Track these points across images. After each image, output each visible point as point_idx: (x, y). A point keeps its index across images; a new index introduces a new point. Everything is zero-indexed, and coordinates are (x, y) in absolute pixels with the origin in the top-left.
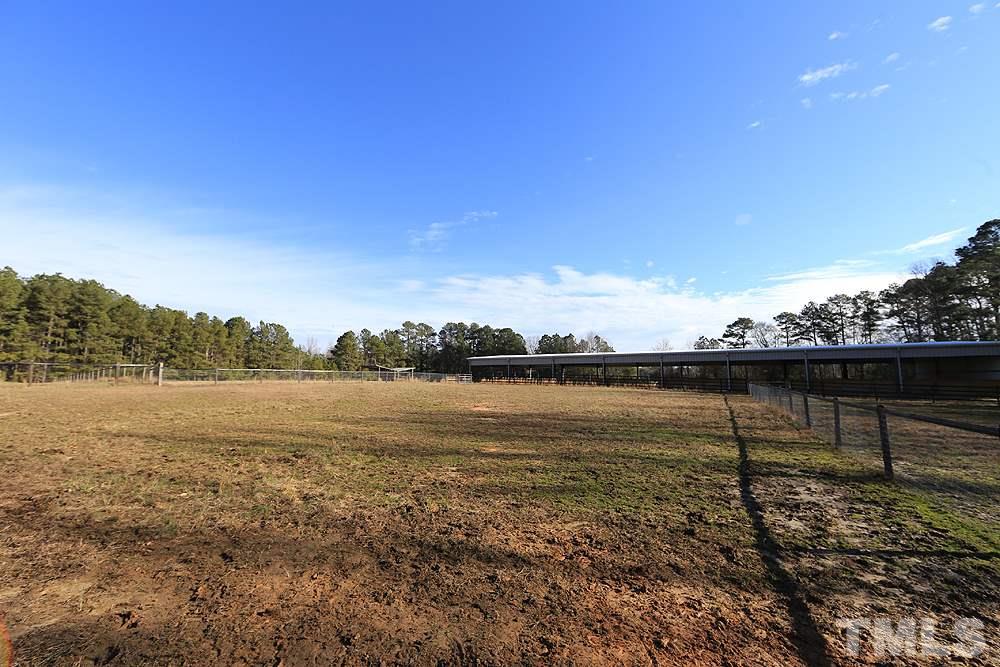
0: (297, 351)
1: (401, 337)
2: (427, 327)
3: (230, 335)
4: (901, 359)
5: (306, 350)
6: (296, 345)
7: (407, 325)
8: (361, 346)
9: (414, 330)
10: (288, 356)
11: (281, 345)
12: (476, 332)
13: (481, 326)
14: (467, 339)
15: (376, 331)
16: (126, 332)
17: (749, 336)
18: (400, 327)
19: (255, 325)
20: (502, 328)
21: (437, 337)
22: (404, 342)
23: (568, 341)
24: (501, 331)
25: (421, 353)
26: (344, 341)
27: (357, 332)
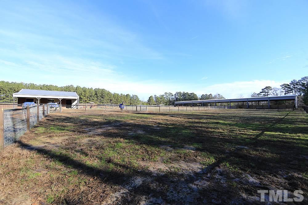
0: (140, 101)
1: (164, 97)
2: (171, 94)
3: (127, 98)
4: (269, 100)
5: (142, 100)
6: (140, 99)
7: (166, 93)
8: (154, 99)
9: (168, 95)
10: (138, 102)
11: (137, 100)
12: (184, 94)
13: (186, 92)
14: (182, 96)
15: (158, 95)
16: (110, 98)
17: (270, 92)
18: (164, 94)
19: (131, 95)
20: (191, 93)
21: (174, 96)
22: (165, 98)
23: (210, 96)
24: (191, 94)
25: (170, 100)
26: (150, 98)
27: (153, 96)
